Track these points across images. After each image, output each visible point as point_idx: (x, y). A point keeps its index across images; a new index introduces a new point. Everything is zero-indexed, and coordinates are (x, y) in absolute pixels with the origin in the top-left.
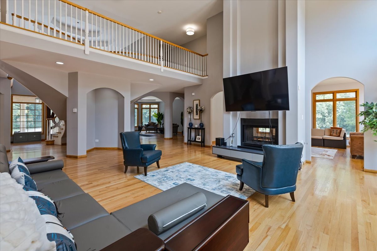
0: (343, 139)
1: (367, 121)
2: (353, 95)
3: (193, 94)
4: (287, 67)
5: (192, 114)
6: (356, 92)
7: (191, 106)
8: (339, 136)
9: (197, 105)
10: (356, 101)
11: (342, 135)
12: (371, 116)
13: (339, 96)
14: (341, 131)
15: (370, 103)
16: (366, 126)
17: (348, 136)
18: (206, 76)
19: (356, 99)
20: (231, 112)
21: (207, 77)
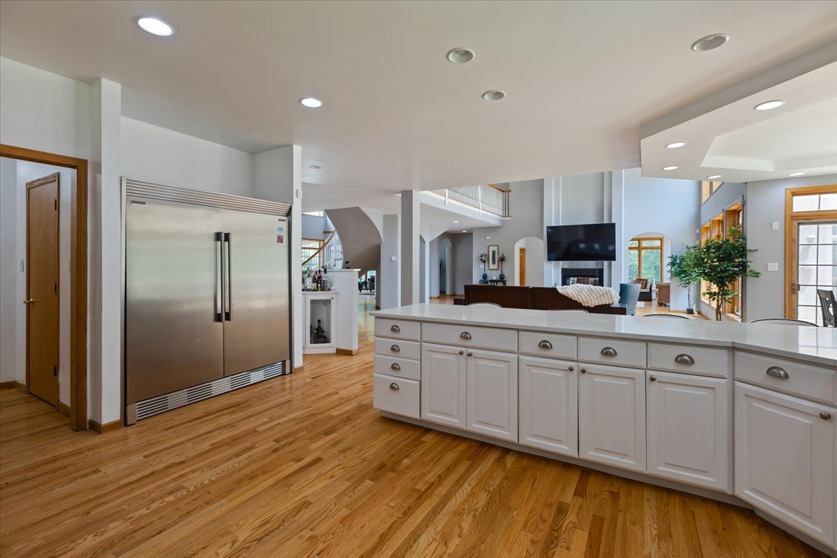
0: (649, 291)
1: (673, 270)
2: (657, 243)
3: (488, 238)
4: (614, 224)
5: (486, 264)
6: (661, 240)
7: (486, 253)
8: (645, 288)
9: (494, 252)
10: (661, 249)
11: (648, 287)
12: (675, 267)
13: (644, 244)
14: (647, 283)
15: (675, 255)
16: (672, 275)
17: (654, 288)
18: (508, 216)
19: (661, 248)
20: (553, 262)
21: (510, 218)
